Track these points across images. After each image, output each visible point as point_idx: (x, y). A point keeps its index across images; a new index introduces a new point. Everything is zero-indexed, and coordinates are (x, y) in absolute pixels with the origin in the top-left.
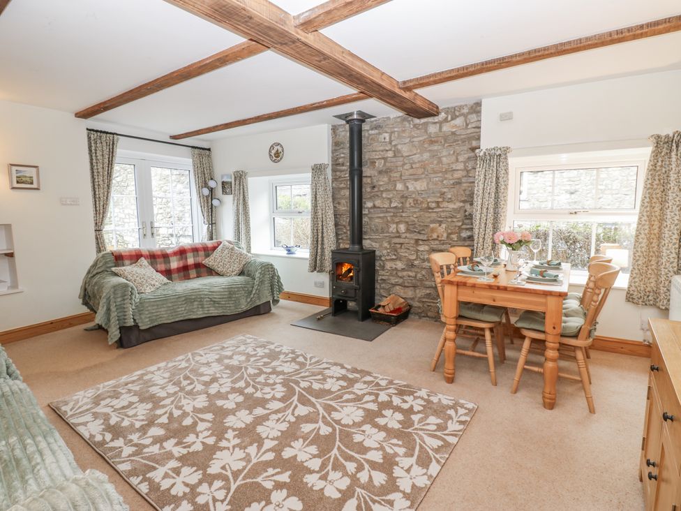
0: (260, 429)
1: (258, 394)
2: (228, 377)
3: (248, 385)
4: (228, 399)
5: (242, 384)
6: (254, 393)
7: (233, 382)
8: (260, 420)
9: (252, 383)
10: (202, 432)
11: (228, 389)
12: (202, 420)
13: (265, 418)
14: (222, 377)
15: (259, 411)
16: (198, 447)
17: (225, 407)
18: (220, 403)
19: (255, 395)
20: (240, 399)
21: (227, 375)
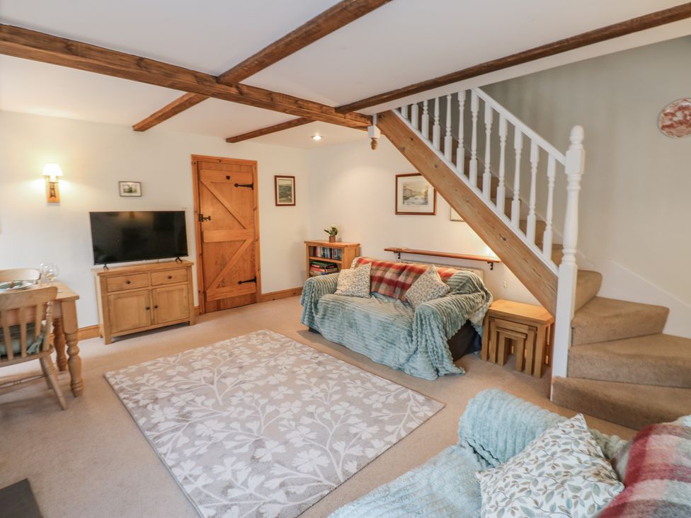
0: (265, 372)
1: (257, 396)
2: (283, 419)
3: (263, 408)
4: (284, 394)
5: (270, 409)
6: (260, 398)
7: (277, 412)
8: (263, 377)
9: (259, 409)
10: (303, 374)
11: (283, 405)
12: (303, 380)
13: (258, 379)
14: (289, 420)
15: (261, 383)
16: (304, 367)
17: (287, 388)
18: (291, 392)
19: (260, 396)
20: (273, 394)
21: (285, 422)
